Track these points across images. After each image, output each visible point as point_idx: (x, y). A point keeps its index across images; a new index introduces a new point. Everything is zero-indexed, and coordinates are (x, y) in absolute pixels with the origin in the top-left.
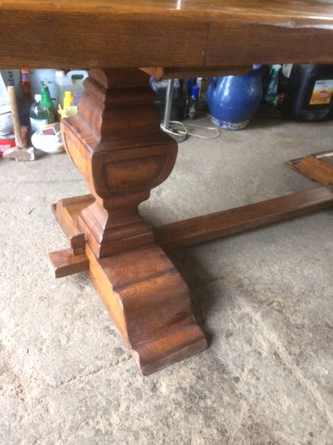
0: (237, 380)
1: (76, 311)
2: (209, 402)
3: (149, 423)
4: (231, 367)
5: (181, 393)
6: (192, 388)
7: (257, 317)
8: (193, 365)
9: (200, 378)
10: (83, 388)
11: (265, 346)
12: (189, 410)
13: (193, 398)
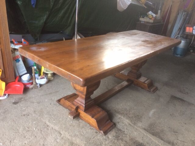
0: (124, 131)
1: (81, 126)
2: (121, 137)
3: (111, 144)
4: (122, 129)
5: (114, 137)
6: (116, 135)
7: (122, 117)
8: (114, 131)
9: (117, 133)
10: (93, 142)
11: (127, 123)
12: (118, 140)
13: (117, 137)
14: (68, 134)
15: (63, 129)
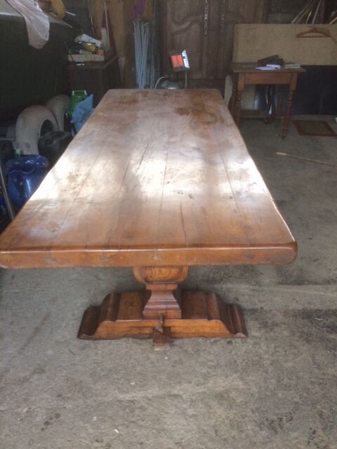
0: (262, 308)
1: (193, 353)
2: (270, 322)
3: (273, 345)
8: (249, 319)
10: (246, 363)
11: (247, 291)
15: (171, 384)
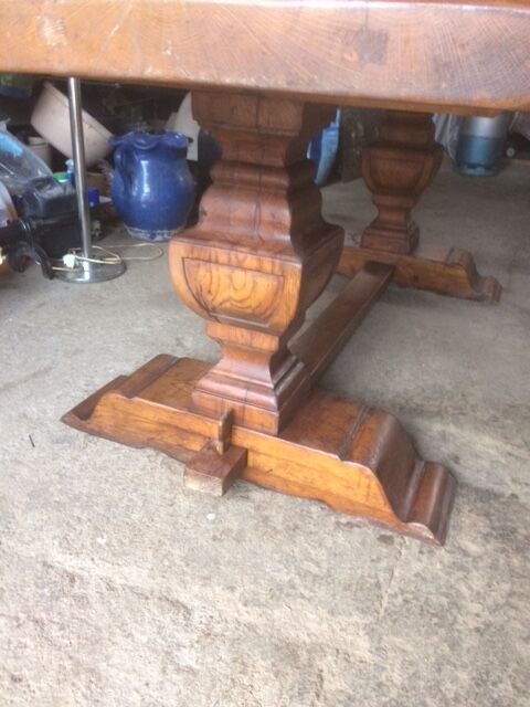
0: (514, 496)
4: (496, 488)
5: (492, 540)
6: (493, 528)
8: (466, 509)
9: (487, 515)
12: (519, 550)
13: (507, 538)
14: (228, 595)
